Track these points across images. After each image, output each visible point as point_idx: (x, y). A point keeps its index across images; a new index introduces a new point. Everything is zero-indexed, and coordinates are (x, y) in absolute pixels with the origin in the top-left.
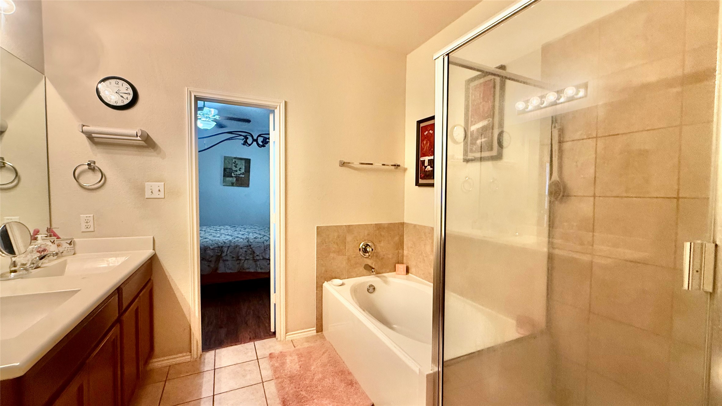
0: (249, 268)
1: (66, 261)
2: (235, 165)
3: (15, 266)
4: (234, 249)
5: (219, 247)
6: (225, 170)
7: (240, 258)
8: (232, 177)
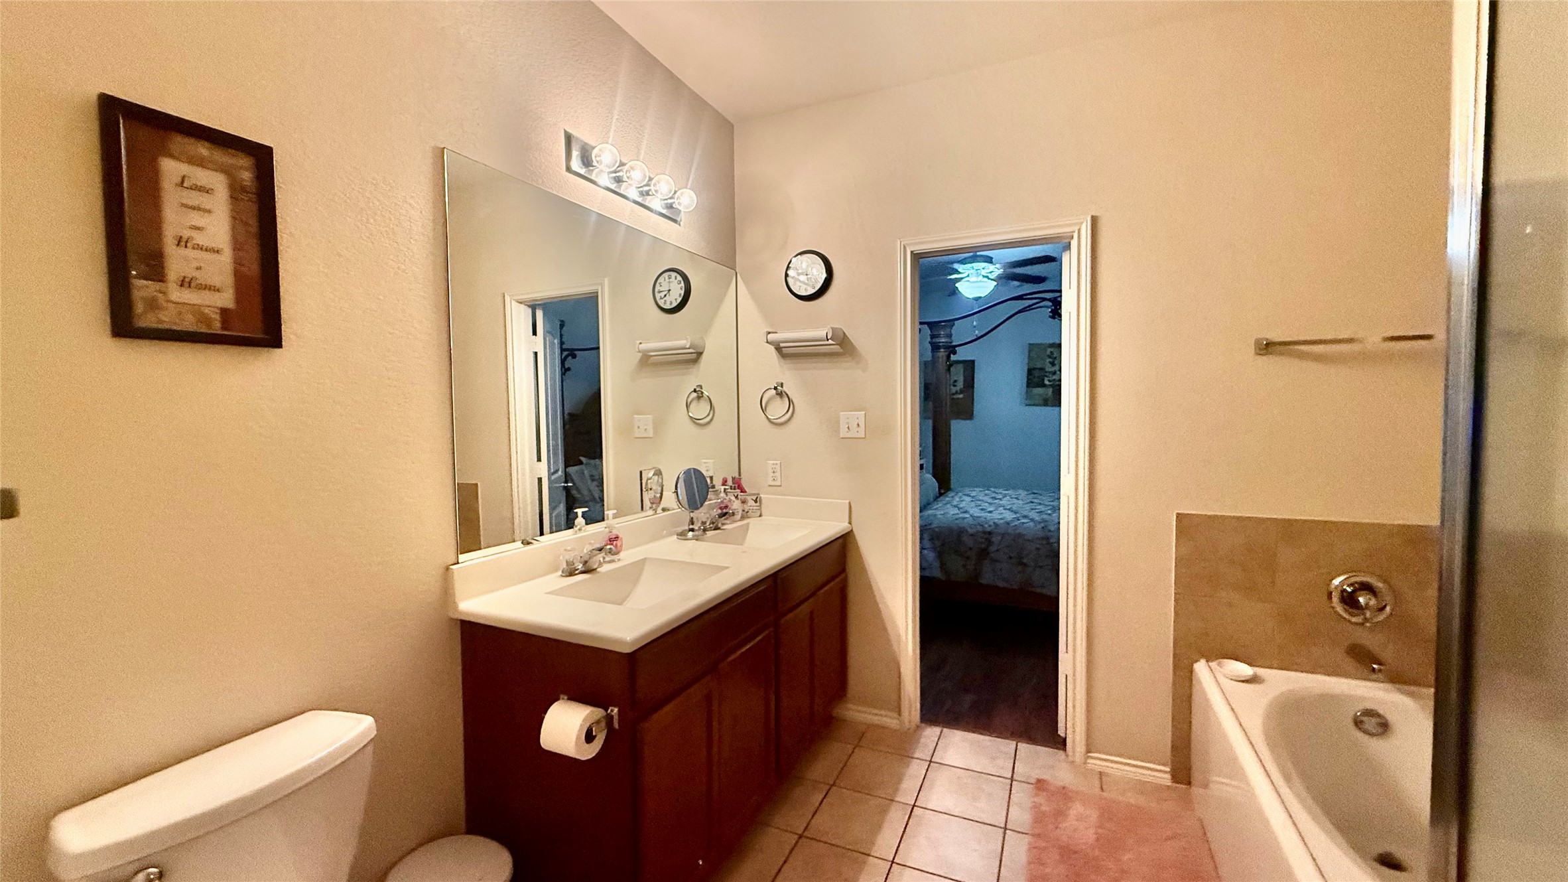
0: (1043, 587)
1: (748, 524)
2: (1051, 360)
3: (693, 524)
4: (1014, 540)
5: (985, 532)
6: (1030, 372)
7: (1025, 561)
8: (1044, 386)
